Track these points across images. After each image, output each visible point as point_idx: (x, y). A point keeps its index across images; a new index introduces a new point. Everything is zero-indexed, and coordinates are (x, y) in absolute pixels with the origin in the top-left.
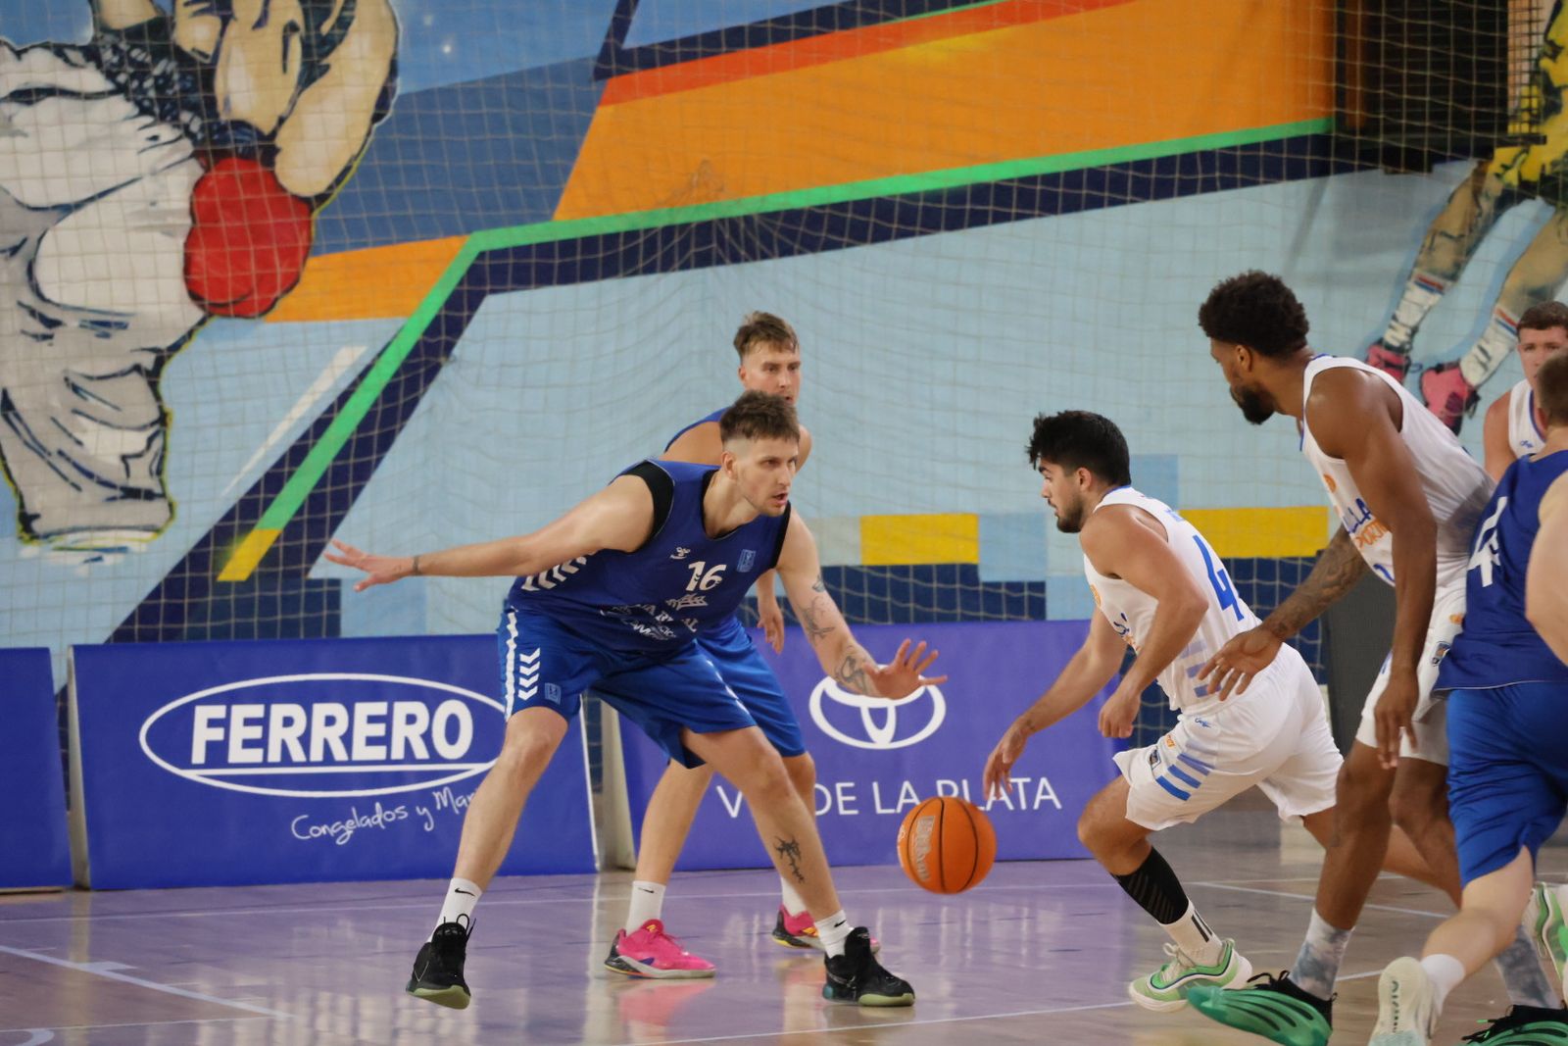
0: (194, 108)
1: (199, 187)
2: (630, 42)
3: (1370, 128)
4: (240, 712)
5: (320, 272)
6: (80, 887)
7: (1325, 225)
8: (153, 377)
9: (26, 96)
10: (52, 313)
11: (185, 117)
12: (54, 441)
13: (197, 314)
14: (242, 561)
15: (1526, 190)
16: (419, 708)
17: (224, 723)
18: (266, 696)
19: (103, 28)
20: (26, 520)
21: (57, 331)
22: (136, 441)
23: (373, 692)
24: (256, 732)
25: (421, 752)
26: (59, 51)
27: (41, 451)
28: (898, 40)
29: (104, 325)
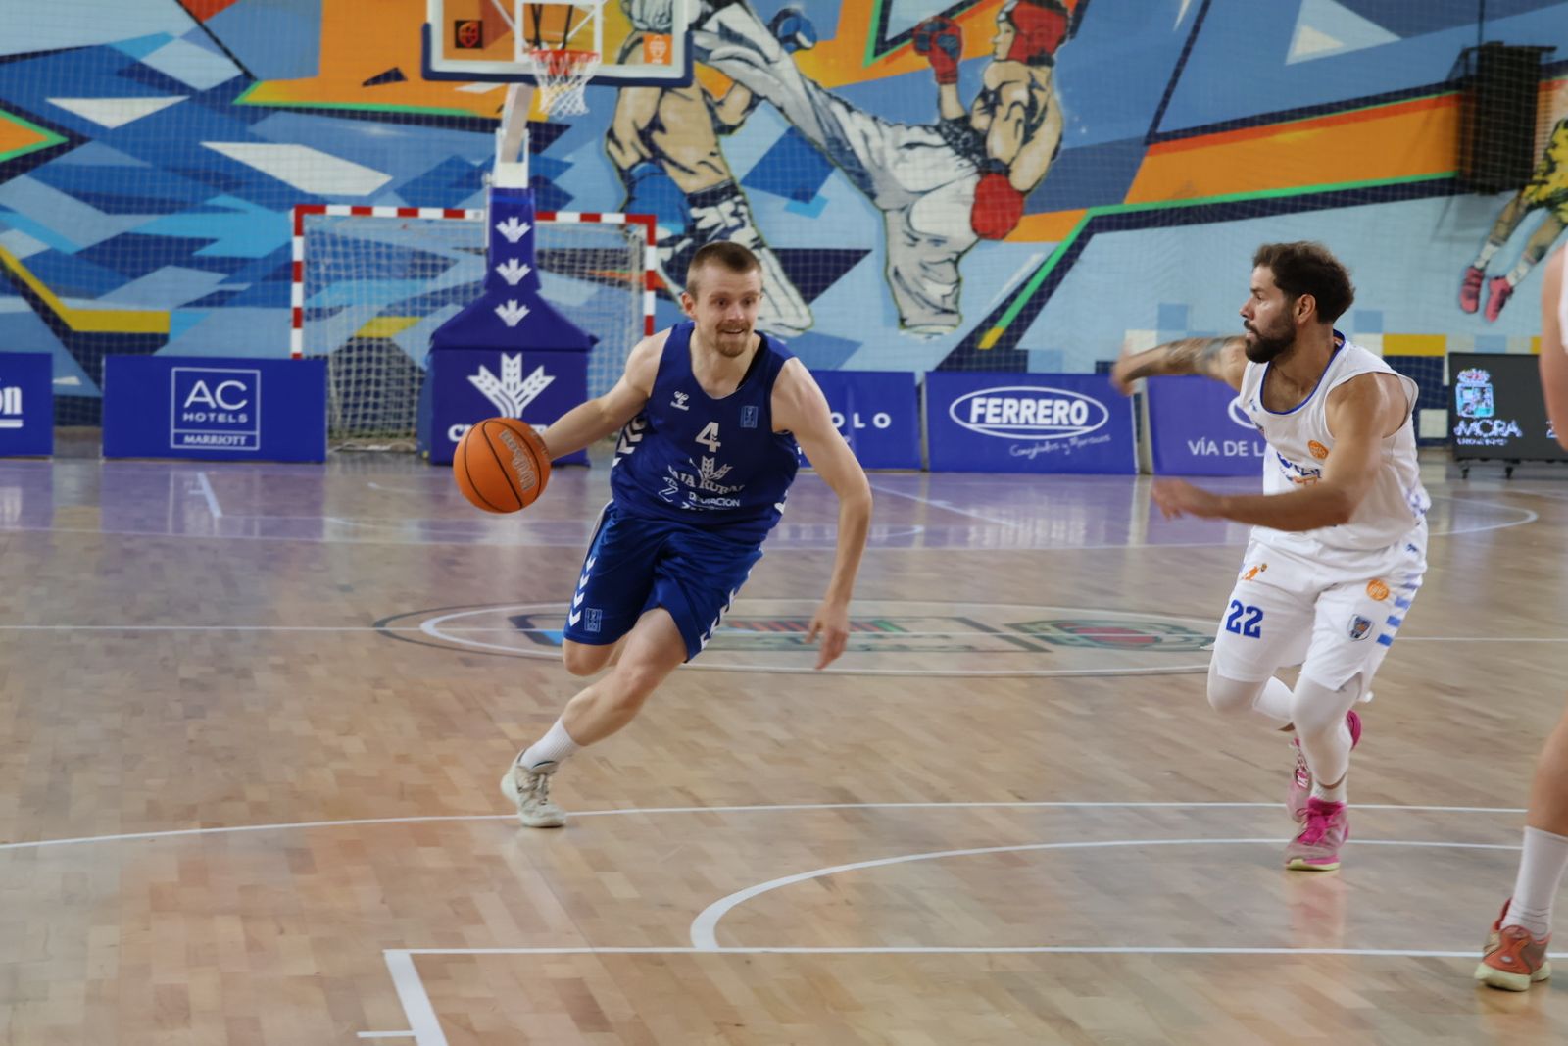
0: (978, 152)
1: (979, 186)
2: (1161, 130)
3: (1474, 175)
4: (993, 401)
5: (1026, 222)
6: (924, 470)
7: (1451, 216)
8: (956, 263)
9: (910, 146)
10: (916, 236)
11: (974, 156)
12: (915, 288)
13: (973, 238)
14: (989, 341)
15: (1539, 204)
16: (1064, 403)
17: (984, 406)
18: (1003, 395)
19: (943, 119)
20: (902, 320)
21: (918, 243)
22: (948, 290)
23: (1047, 396)
24: (997, 410)
25: (1065, 421)
26: (925, 127)
27: (908, 291)
28: (1274, 132)
29: (937, 241)
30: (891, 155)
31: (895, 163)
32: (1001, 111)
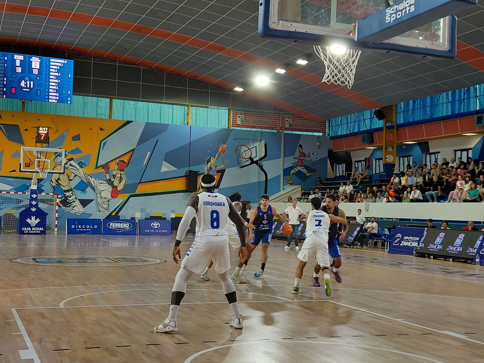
1: (112, 190)
2: (141, 182)
3: (188, 190)
4: (114, 224)
5: (120, 195)
7: (185, 196)
8: (108, 202)
10: (102, 197)
11: (111, 185)
12: (102, 206)
13: (111, 198)
14: (113, 214)
16: (125, 224)
17: (112, 224)
18: (115, 223)
19: (106, 179)
20: (99, 211)
22: (107, 206)
23: (122, 223)
25: (125, 227)
26: (103, 180)
28: (158, 182)
29: (105, 198)
30: (98, 185)
31: (99, 186)
32: (116, 178)
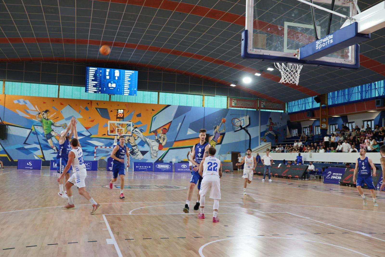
1: (159, 145)
2: (176, 140)
4: (160, 165)
5: (163, 149)
6: (153, 172)
8: (157, 152)
9: (153, 141)
11: (159, 142)
12: (153, 155)
13: (158, 150)
14: (160, 159)
16: (167, 165)
19: (156, 139)
20: (152, 157)
21: (153, 150)
22: (156, 155)
25: (167, 167)
28: (186, 141)
29: (155, 150)
30: (151, 142)
32: (161, 138)
